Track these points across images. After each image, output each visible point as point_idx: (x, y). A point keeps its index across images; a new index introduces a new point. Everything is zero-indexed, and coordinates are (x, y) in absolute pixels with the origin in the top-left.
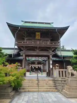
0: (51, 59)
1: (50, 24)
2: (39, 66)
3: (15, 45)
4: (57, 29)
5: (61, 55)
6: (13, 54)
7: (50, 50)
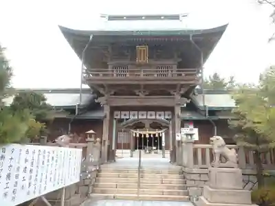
0: (178, 117)
1: (179, 19)
2: (157, 132)
3: (83, 82)
4: (191, 35)
5: (205, 106)
6: (78, 105)
7: (175, 94)
